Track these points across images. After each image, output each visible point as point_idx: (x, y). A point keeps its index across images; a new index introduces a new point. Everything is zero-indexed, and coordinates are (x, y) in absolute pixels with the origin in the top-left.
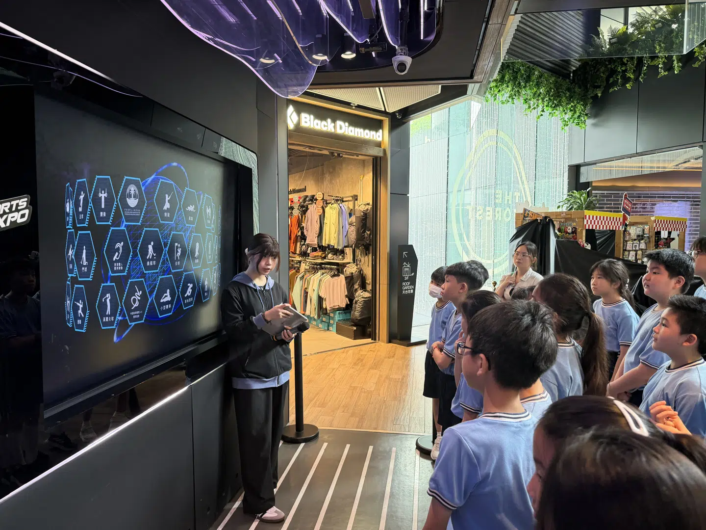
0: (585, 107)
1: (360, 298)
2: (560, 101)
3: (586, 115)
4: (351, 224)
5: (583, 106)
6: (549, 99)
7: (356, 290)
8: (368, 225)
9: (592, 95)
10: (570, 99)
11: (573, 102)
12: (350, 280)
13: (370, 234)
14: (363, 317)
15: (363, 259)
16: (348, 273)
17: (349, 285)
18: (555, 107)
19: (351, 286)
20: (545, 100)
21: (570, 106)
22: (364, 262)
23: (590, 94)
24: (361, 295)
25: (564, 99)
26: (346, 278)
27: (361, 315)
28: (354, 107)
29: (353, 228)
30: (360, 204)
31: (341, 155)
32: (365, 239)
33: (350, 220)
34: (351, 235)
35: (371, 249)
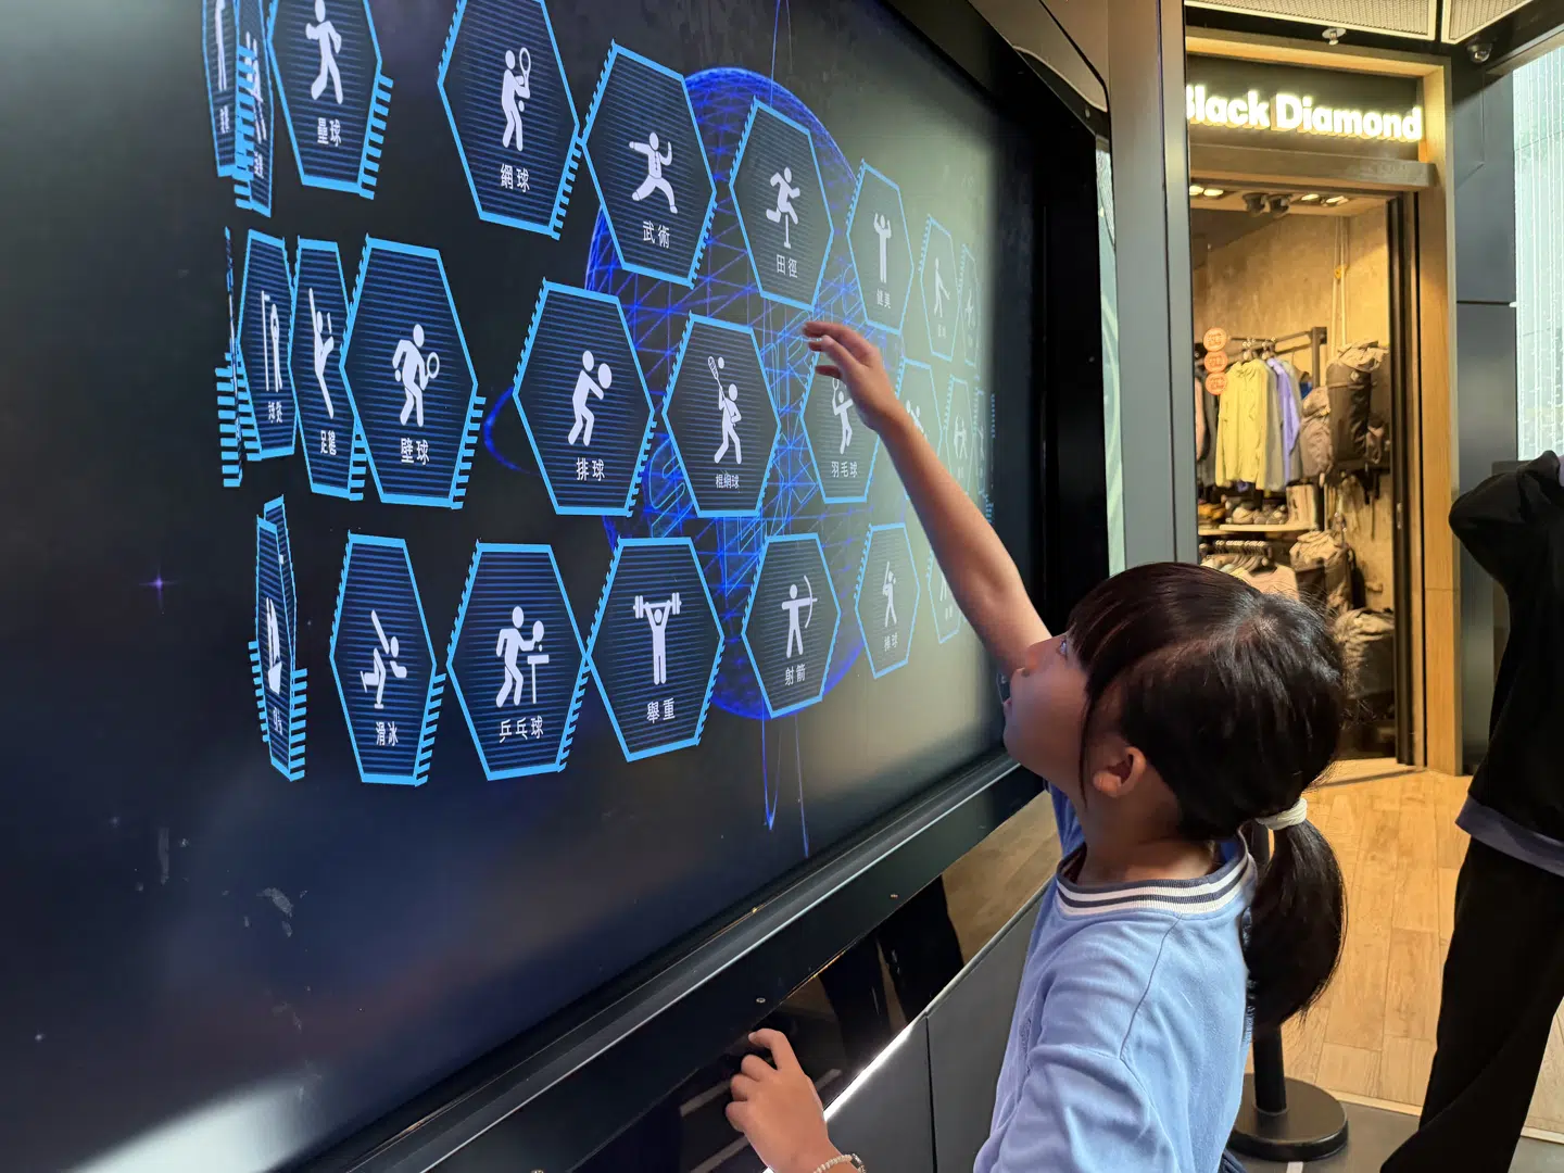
1: (1352, 632)
4: (1311, 413)
7: (1335, 612)
8: (1374, 409)
12: (1313, 582)
13: (1384, 437)
15: (1352, 518)
16: (1307, 560)
17: (1311, 593)
19: (1319, 598)
22: (1358, 528)
24: (1355, 628)
26: (1301, 576)
28: (1333, 43)
29: (1316, 425)
30: (1344, 347)
31: (1283, 203)
32: (1367, 454)
33: (1307, 402)
34: (1313, 445)
35: (1386, 483)
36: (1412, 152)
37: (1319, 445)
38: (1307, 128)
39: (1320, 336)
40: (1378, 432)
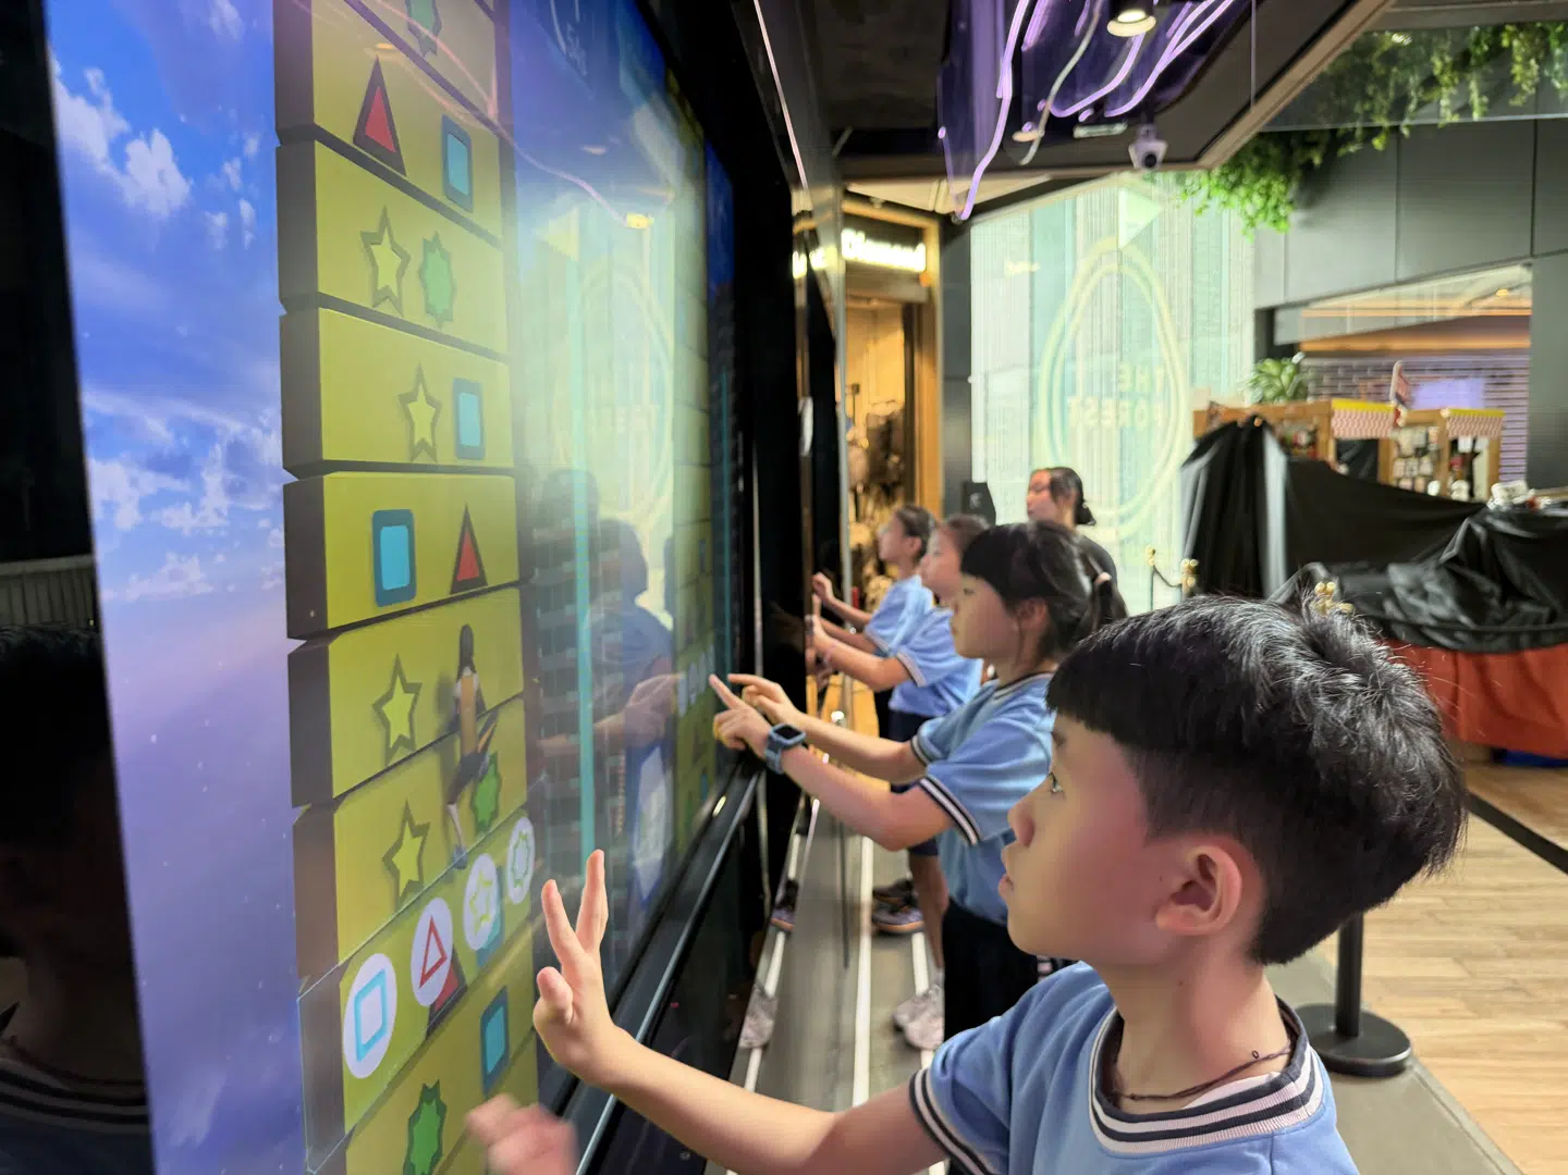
0: (1287, 188)
2: (1240, 177)
4: (853, 444)
5: (1284, 184)
6: (1221, 172)
8: (893, 444)
11: (1264, 176)
13: (900, 462)
15: (877, 514)
16: (852, 544)
20: (1213, 176)
21: (1260, 184)
23: (1297, 160)
28: (877, 206)
29: (857, 452)
30: (873, 401)
32: (889, 473)
33: (850, 436)
34: (854, 465)
36: (915, 278)
37: (858, 465)
39: (855, 389)
40: (896, 459)
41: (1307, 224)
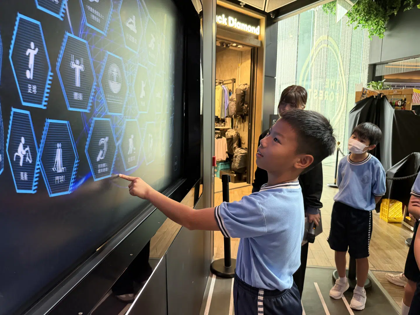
0: (384, 23)
1: (238, 153)
2: (370, 17)
3: (385, 28)
4: (231, 100)
5: (383, 21)
6: (364, 14)
7: (235, 148)
8: (246, 100)
9: (389, 14)
10: (376, 16)
11: (377, 18)
12: (230, 141)
13: (248, 107)
14: (241, 167)
15: (239, 126)
16: (229, 136)
17: (230, 144)
18: (367, 21)
19: (231, 146)
20: (361, 15)
21: (375, 21)
22: (240, 128)
23: (388, 14)
24: (239, 152)
25: (372, 16)
26: (228, 139)
27: (239, 166)
28: (242, 6)
29: (233, 103)
30: (240, 84)
31: (228, 45)
32: (243, 111)
33: (231, 97)
34: (232, 108)
35: (247, 118)
36: (257, 37)
37: (233, 108)
38: (235, 27)
39: (234, 81)
40: (246, 106)
41: (389, 36)
